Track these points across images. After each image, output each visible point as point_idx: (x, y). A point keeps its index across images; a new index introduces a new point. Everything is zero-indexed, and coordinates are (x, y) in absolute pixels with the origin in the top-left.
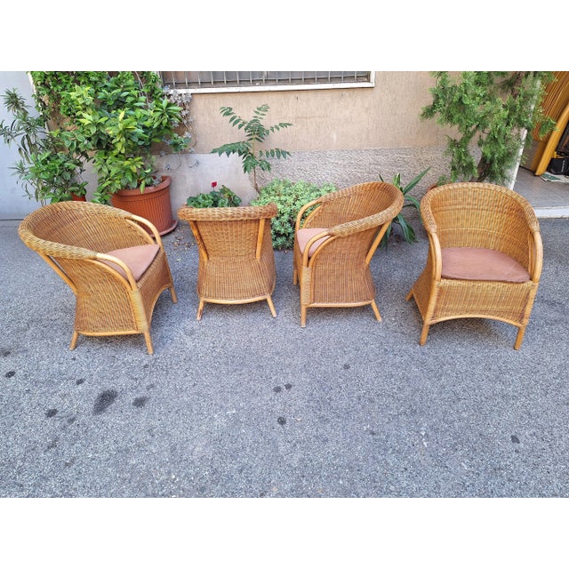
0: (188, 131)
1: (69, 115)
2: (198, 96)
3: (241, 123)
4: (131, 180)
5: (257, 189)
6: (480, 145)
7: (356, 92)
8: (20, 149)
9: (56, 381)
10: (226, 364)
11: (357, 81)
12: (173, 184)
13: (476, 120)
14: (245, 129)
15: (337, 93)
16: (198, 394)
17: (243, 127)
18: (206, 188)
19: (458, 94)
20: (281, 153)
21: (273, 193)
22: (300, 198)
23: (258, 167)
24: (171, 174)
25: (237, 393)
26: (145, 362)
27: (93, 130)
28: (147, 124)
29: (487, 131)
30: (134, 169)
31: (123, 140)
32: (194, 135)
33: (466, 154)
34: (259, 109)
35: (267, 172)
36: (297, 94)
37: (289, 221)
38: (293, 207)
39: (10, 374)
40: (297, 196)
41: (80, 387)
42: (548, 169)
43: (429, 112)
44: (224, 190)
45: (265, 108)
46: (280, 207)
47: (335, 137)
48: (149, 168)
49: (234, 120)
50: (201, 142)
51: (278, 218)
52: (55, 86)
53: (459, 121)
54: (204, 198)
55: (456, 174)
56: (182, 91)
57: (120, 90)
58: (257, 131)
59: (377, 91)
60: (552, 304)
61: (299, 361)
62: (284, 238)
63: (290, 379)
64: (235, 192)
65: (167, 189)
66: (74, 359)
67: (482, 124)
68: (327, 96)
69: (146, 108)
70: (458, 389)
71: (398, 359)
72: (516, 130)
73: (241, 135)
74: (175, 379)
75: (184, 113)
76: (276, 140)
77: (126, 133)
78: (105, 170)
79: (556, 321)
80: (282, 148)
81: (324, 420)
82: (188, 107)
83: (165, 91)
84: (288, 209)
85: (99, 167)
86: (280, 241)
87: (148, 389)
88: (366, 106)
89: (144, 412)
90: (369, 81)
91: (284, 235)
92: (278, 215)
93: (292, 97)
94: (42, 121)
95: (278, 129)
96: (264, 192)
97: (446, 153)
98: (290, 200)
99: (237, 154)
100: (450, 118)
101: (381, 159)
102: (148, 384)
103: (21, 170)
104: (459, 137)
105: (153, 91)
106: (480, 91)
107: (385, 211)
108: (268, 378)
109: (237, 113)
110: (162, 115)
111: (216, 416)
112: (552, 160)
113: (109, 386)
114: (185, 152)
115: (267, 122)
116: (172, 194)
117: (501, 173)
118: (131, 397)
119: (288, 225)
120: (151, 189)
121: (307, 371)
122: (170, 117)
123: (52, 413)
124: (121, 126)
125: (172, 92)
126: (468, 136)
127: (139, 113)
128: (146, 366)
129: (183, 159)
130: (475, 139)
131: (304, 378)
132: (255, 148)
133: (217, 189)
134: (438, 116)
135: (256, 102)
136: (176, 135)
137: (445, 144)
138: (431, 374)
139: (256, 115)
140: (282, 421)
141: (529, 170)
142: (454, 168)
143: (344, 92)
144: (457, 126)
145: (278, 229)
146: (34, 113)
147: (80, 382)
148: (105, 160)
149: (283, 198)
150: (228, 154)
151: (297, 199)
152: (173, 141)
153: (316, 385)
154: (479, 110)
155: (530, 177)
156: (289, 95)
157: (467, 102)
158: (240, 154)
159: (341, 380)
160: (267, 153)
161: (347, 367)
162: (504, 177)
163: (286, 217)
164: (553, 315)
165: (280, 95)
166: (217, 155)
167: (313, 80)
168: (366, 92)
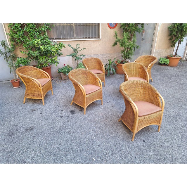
7: (97, 41)
34: (77, 45)
36: (83, 41)
39: (41, 113)
45: (79, 45)
47: (93, 51)
49: (72, 48)
59: (102, 40)
63: (109, 101)
68: (91, 41)
73: (73, 52)
80: (84, 54)
88: (99, 44)
90: (99, 38)
93: (82, 42)
101: (103, 56)
109: (72, 46)
113: (70, 110)
121: (111, 99)
123: (62, 117)
143: (95, 41)
147: (62, 111)
150: (71, 57)
160: (80, 56)
161: (118, 97)
165: (79, 42)
166: (68, 57)
167: (87, 38)
168: (99, 41)
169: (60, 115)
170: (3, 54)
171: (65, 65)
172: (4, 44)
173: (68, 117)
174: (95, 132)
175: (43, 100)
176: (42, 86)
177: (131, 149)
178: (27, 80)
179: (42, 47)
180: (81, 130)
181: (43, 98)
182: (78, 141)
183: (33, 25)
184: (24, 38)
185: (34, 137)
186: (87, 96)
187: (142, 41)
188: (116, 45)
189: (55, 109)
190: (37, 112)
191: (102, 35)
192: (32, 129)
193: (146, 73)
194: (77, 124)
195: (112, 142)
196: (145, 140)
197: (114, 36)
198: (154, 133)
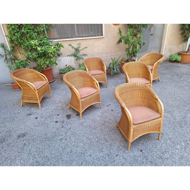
7: (100, 39)
8: (4, 61)
9: (51, 116)
11: (100, 36)
15: (96, 39)
34: (78, 44)
39: (37, 118)
45: (80, 44)
47: (96, 50)
49: (73, 47)
56: (55, 40)
59: (105, 38)
63: (109, 104)
65: (51, 69)
66: (52, 111)
73: (73, 51)
80: (85, 54)
88: (103, 42)
90: (103, 36)
93: (85, 40)
95: (85, 49)
96: (81, 66)
101: (108, 55)
104: (128, 47)
109: (73, 45)
113: (67, 114)
118: (75, 115)
123: (57, 122)
133: (67, 67)
135: (78, 42)
142: (127, 55)
147: (58, 115)
150: (72, 57)
160: (82, 55)
165: (82, 40)
166: (69, 57)
167: (89, 36)
168: (102, 38)
169: (55, 120)
170: (2, 56)
171: (66, 65)
172: (3, 46)
173: (63, 122)
174: (89, 139)
175: (39, 104)
176: (37, 90)
177: (126, 160)
178: (22, 84)
179: (39, 49)
180: (75, 137)
181: (39, 102)
182: (69, 150)
183: (30, 25)
184: (22, 40)
185: (25, 144)
186: (83, 100)
187: (150, 37)
188: (120, 43)
189: (51, 114)
190: (33, 117)
191: (105, 32)
192: (24, 135)
193: (149, 73)
194: (72, 130)
195: (106, 151)
196: (142, 150)
197: (118, 33)
198: (153, 142)
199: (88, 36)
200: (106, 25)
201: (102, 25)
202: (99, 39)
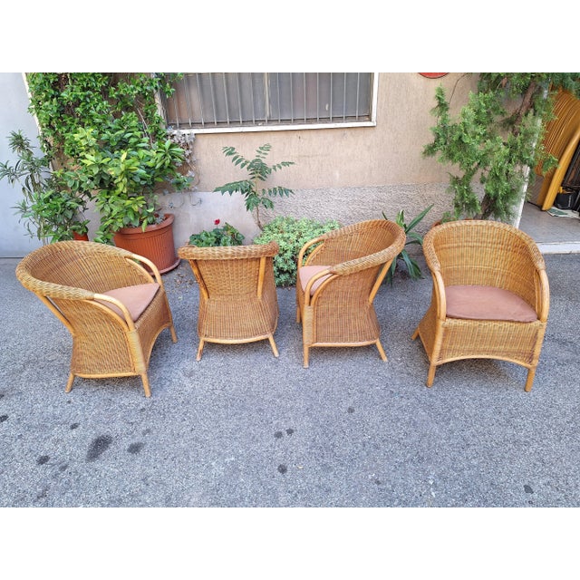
0: (191, 170)
1: (73, 156)
2: (202, 136)
3: (244, 162)
4: (132, 219)
5: (260, 226)
6: (482, 182)
7: (358, 131)
8: (24, 189)
9: (49, 425)
10: (226, 407)
11: (359, 121)
12: (176, 221)
13: (477, 158)
14: (248, 168)
15: (339, 132)
16: (197, 440)
17: (246, 166)
18: (209, 226)
19: (458, 133)
20: (283, 191)
21: (276, 230)
22: (303, 235)
23: (260, 204)
24: (174, 212)
25: (236, 438)
26: (142, 406)
27: (96, 171)
28: (150, 164)
29: (489, 168)
30: (136, 208)
31: (125, 180)
32: (198, 174)
33: (468, 191)
34: (262, 148)
35: (269, 209)
36: (299, 134)
37: (293, 258)
38: (296, 244)
39: (3, 418)
40: (300, 233)
41: (74, 432)
42: (555, 204)
43: (430, 150)
44: (227, 228)
45: (268, 148)
46: (283, 244)
47: (338, 175)
48: (152, 207)
49: (237, 160)
50: (205, 181)
51: (280, 255)
52: (60, 128)
53: (460, 159)
54: (207, 235)
55: (459, 211)
56: (186, 132)
57: (123, 131)
58: (260, 170)
60: (563, 343)
61: (301, 404)
62: (287, 275)
63: (292, 424)
64: (239, 229)
65: (170, 227)
66: (69, 402)
67: (483, 161)
68: (329, 135)
69: (149, 149)
70: (467, 433)
71: (404, 402)
72: (518, 167)
73: (243, 174)
74: (172, 424)
75: (187, 153)
76: (278, 178)
77: (128, 174)
78: (108, 209)
79: (567, 361)
80: (284, 186)
81: (326, 468)
82: (191, 147)
83: (168, 132)
84: (291, 246)
85: (102, 206)
86: (283, 278)
87: (144, 434)
88: (368, 144)
89: (139, 459)
90: (370, 120)
91: (288, 271)
92: (281, 252)
93: (295, 136)
94: (46, 161)
95: (280, 168)
96: (267, 229)
97: (449, 190)
98: (293, 237)
99: (239, 193)
100: (450, 156)
101: (385, 196)
102: (145, 429)
103: (24, 208)
104: (461, 174)
105: (156, 132)
106: (480, 130)
107: (387, 250)
108: (269, 423)
109: (240, 152)
110: (165, 156)
111: (213, 464)
112: (558, 194)
113: (104, 430)
114: (189, 190)
115: (269, 161)
116: (175, 231)
117: (506, 209)
118: (126, 443)
119: (291, 262)
120: (154, 227)
121: (310, 415)
122: (173, 157)
124: (122, 167)
125: (175, 132)
126: (470, 174)
127: (142, 153)
128: (143, 410)
129: (187, 197)
130: (477, 176)
131: (306, 422)
132: (258, 187)
133: (220, 226)
134: (439, 154)
135: (258, 142)
136: (179, 174)
137: (447, 182)
138: (439, 418)
139: (258, 154)
140: (283, 470)
141: (535, 204)
143: (346, 131)
144: (458, 164)
145: (281, 266)
146: (39, 154)
147: (74, 427)
148: (108, 199)
149: (286, 235)
150: (231, 193)
151: (300, 236)
152: (175, 180)
153: (319, 430)
154: (480, 149)
155: (537, 212)
156: (291, 134)
157: (467, 140)
158: (243, 193)
159: (345, 425)
160: (270, 191)
161: (351, 410)
162: (508, 213)
163: (289, 255)
164: (565, 355)
165: (283, 135)
166: (220, 193)
167: (314, 120)
168: (368, 131)
171: (217, 222)
172: (19, 142)
191: (379, 106)
197: (433, 110)
199: (309, 121)
200: (384, 76)
201: (369, 76)
202: (353, 131)
